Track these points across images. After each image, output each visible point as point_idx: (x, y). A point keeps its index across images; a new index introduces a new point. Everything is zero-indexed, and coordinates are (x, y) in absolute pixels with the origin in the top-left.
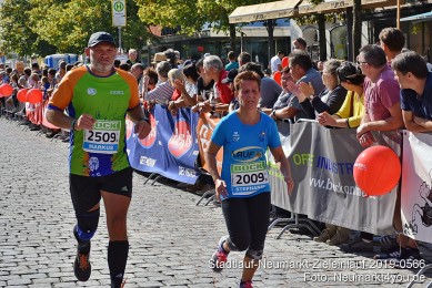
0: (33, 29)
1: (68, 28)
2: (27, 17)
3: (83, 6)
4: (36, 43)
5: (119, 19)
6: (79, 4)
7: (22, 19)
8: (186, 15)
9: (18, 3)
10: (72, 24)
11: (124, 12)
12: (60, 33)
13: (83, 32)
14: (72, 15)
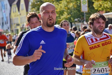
1: (61, 13)
3: (68, 3)
5: (85, 8)
6: (66, 1)
9: (39, 1)
10: (64, 11)
11: (87, 5)
12: (58, 15)
13: (68, 14)
14: (63, 7)
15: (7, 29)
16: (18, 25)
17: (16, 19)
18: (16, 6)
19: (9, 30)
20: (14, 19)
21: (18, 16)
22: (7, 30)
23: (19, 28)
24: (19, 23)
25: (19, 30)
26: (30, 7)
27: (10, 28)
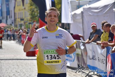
15: (11, 23)
17: (20, 13)
20: (19, 13)
21: (22, 10)
22: (11, 25)
27: (14, 23)
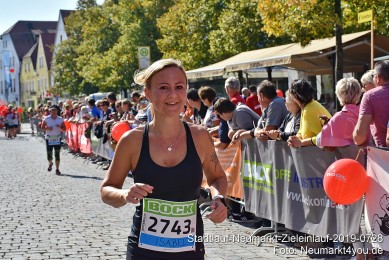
0: (80, 73)
1: (107, 72)
2: (74, 63)
3: (119, 54)
4: (82, 84)
5: (145, 63)
7: (71, 65)
8: (202, 59)
10: (110, 69)
11: (148, 56)
12: (101, 76)
13: (119, 75)
14: (110, 61)
16: (33, 93)
18: (30, 60)
19: (18, 103)
23: (34, 98)
24: (36, 90)
25: (36, 103)
26: (54, 61)
